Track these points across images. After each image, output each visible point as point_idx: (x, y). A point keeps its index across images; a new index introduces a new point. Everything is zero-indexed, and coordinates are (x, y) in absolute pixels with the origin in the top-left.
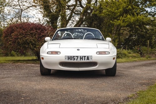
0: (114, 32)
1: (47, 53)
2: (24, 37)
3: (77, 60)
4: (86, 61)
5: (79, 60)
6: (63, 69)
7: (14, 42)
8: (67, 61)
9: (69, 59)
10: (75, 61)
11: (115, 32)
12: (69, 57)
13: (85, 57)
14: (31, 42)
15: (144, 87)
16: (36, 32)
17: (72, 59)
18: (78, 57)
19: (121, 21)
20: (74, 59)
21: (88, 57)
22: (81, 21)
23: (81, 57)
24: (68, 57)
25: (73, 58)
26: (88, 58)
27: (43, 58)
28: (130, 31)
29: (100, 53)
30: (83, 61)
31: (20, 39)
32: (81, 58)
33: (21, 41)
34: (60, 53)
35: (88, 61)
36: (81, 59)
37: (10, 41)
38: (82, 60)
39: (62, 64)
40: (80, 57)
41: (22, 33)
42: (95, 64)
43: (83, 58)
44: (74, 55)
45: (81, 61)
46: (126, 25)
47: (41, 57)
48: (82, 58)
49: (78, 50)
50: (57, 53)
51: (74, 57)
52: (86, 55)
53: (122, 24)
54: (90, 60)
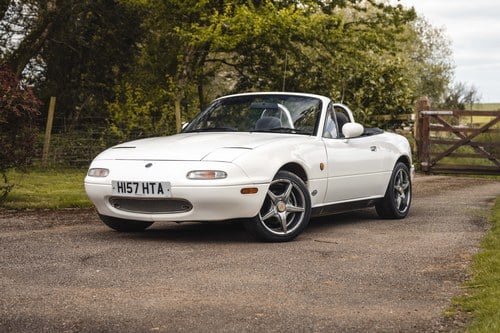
0: (185, 72)
11: (189, 70)
19: (214, 28)
22: (50, 24)
28: (242, 65)
46: (232, 45)
53: (220, 40)
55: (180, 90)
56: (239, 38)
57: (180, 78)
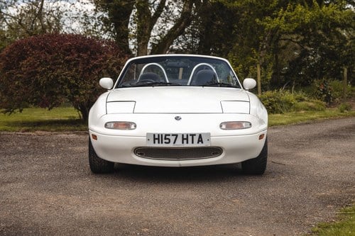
0: (265, 47)
1: (106, 126)
2: (50, 69)
3: (174, 143)
4: (196, 145)
5: (179, 144)
6: (142, 162)
7: (27, 82)
8: (151, 144)
9: (157, 141)
10: (171, 145)
11: (267, 45)
12: (157, 137)
13: (193, 135)
15: (330, 209)
16: (79, 57)
17: (164, 141)
18: (177, 135)
19: (280, 19)
20: (167, 141)
21: (200, 136)
22: (185, 20)
23: (185, 137)
24: (154, 135)
25: (165, 139)
26: (200, 139)
27: (95, 137)
28: (303, 42)
29: (229, 125)
30: (190, 145)
31: (41, 76)
32: (183, 139)
33: (43, 80)
34: (135, 126)
35: (200, 145)
36: (185, 141)
37: (17, 79)
38: (187, 143)
39: (141, 151)
40: (183, 135)
41: (46, 61)
42: (216, 151)
43: (190, 138)
44: (168, 133)
45: (186, 145)
46: (291, 30)
47: (91, 133)
48: (187, 139)
49: (177, 118)
50: (127, 125)
51: (167, 137)
52: (197, 131)
53: (284, 27)
54: (205, 144)
55: (261, 57)
56: (296, 25)
57: (262, 50)
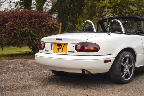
0: (98, 15)
2: (22, 27)
7: (9, 34)
14: (30, 33)
16: (35, 21)
28: (114, 12)
31: (17, 31)
37: (4, 33)
41: (19, 23)
46: (112, 7)
53: (108, 5)
55: (96, 20)
56: (114, 4)
57: (96, 16)
